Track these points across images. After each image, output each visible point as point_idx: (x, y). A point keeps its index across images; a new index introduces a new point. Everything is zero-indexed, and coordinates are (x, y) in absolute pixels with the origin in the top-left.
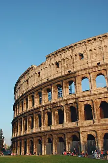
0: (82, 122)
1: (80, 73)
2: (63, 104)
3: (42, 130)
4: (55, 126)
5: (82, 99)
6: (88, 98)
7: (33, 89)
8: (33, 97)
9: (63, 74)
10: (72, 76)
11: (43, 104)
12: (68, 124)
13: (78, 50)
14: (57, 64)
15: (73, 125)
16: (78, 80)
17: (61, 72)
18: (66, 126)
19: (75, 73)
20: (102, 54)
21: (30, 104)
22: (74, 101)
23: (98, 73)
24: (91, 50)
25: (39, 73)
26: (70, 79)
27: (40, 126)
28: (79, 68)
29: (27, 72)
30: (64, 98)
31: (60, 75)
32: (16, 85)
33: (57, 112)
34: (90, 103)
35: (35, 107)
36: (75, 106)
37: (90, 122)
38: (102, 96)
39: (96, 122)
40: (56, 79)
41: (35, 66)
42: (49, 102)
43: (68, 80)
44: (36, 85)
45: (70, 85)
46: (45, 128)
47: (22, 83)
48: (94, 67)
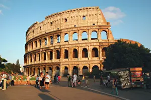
0: (62, 60)
1: (64, 31)
2: (52, 48)
3: (40, 62)
4: (48, 61)
5: (63, 47)
6: (66, 46)
7: (37, 37)
8: (36, 42)
9: (54, 30)
10: (59, 32)
11: (42, 47)
12: (55, 60)
13: (65, 16)
14: (52, 23)
15: (57, 61)
16: (63, 35)
17: (53, 29)
18: (53, 61)
19: (61, 30)
20: (77, 20)
21: (34, 46)
22: (59, 47)
23: (74, 32)
24: (72, 17)
25: (41, 27)
26: (58, 34)
27: (39, 60)
28: (64, 28)
29: (33, 26)
30: (54, 45)
31: (52, 30)
32: (27, 33)
33: (49, 53)
34: (67, 49)
35: (37, 48)
36: (59, 50)
37: (66, 60)
38: (74, 46)
39: (70, 60)
40: (50, 33)
41: (38, 23)
42: (45, 47)
43: (57, 34)
44: (38, 35)
45: (58, 37)
46: (42, 61)
47: (30, 32)
48: (72, 28)
